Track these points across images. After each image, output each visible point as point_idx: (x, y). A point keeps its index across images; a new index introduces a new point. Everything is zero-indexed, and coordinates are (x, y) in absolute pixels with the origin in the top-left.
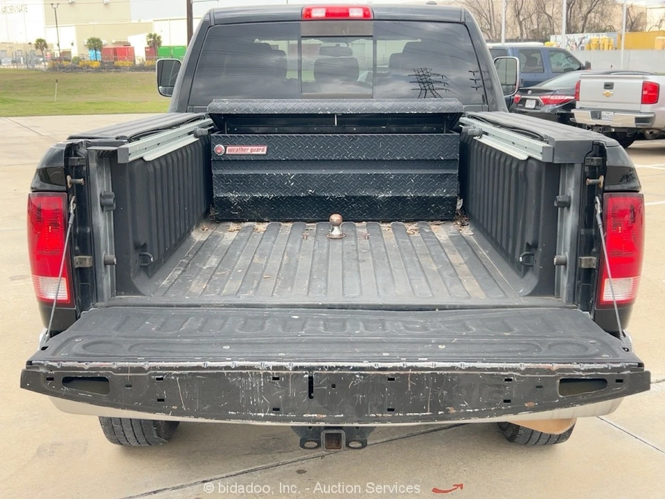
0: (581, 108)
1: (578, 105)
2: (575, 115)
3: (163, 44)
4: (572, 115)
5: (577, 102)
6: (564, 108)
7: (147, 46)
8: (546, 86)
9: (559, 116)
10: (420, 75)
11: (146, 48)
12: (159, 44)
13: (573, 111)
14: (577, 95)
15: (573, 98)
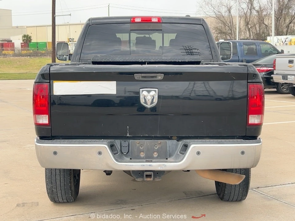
0: (276, 74)
1: (275, 72)
2: (273, 78)
3: (32, 41)
4: (272, 78)
5: (274, 71)
6: (268, 74)
7: (22, 42)
8: (258, 62)
9: (266, 79)
10: (187, 50)
11: (21, 43)
12: (30, 41)
13: (272, 76)
14: (274, 67)
15: (273, 69)
